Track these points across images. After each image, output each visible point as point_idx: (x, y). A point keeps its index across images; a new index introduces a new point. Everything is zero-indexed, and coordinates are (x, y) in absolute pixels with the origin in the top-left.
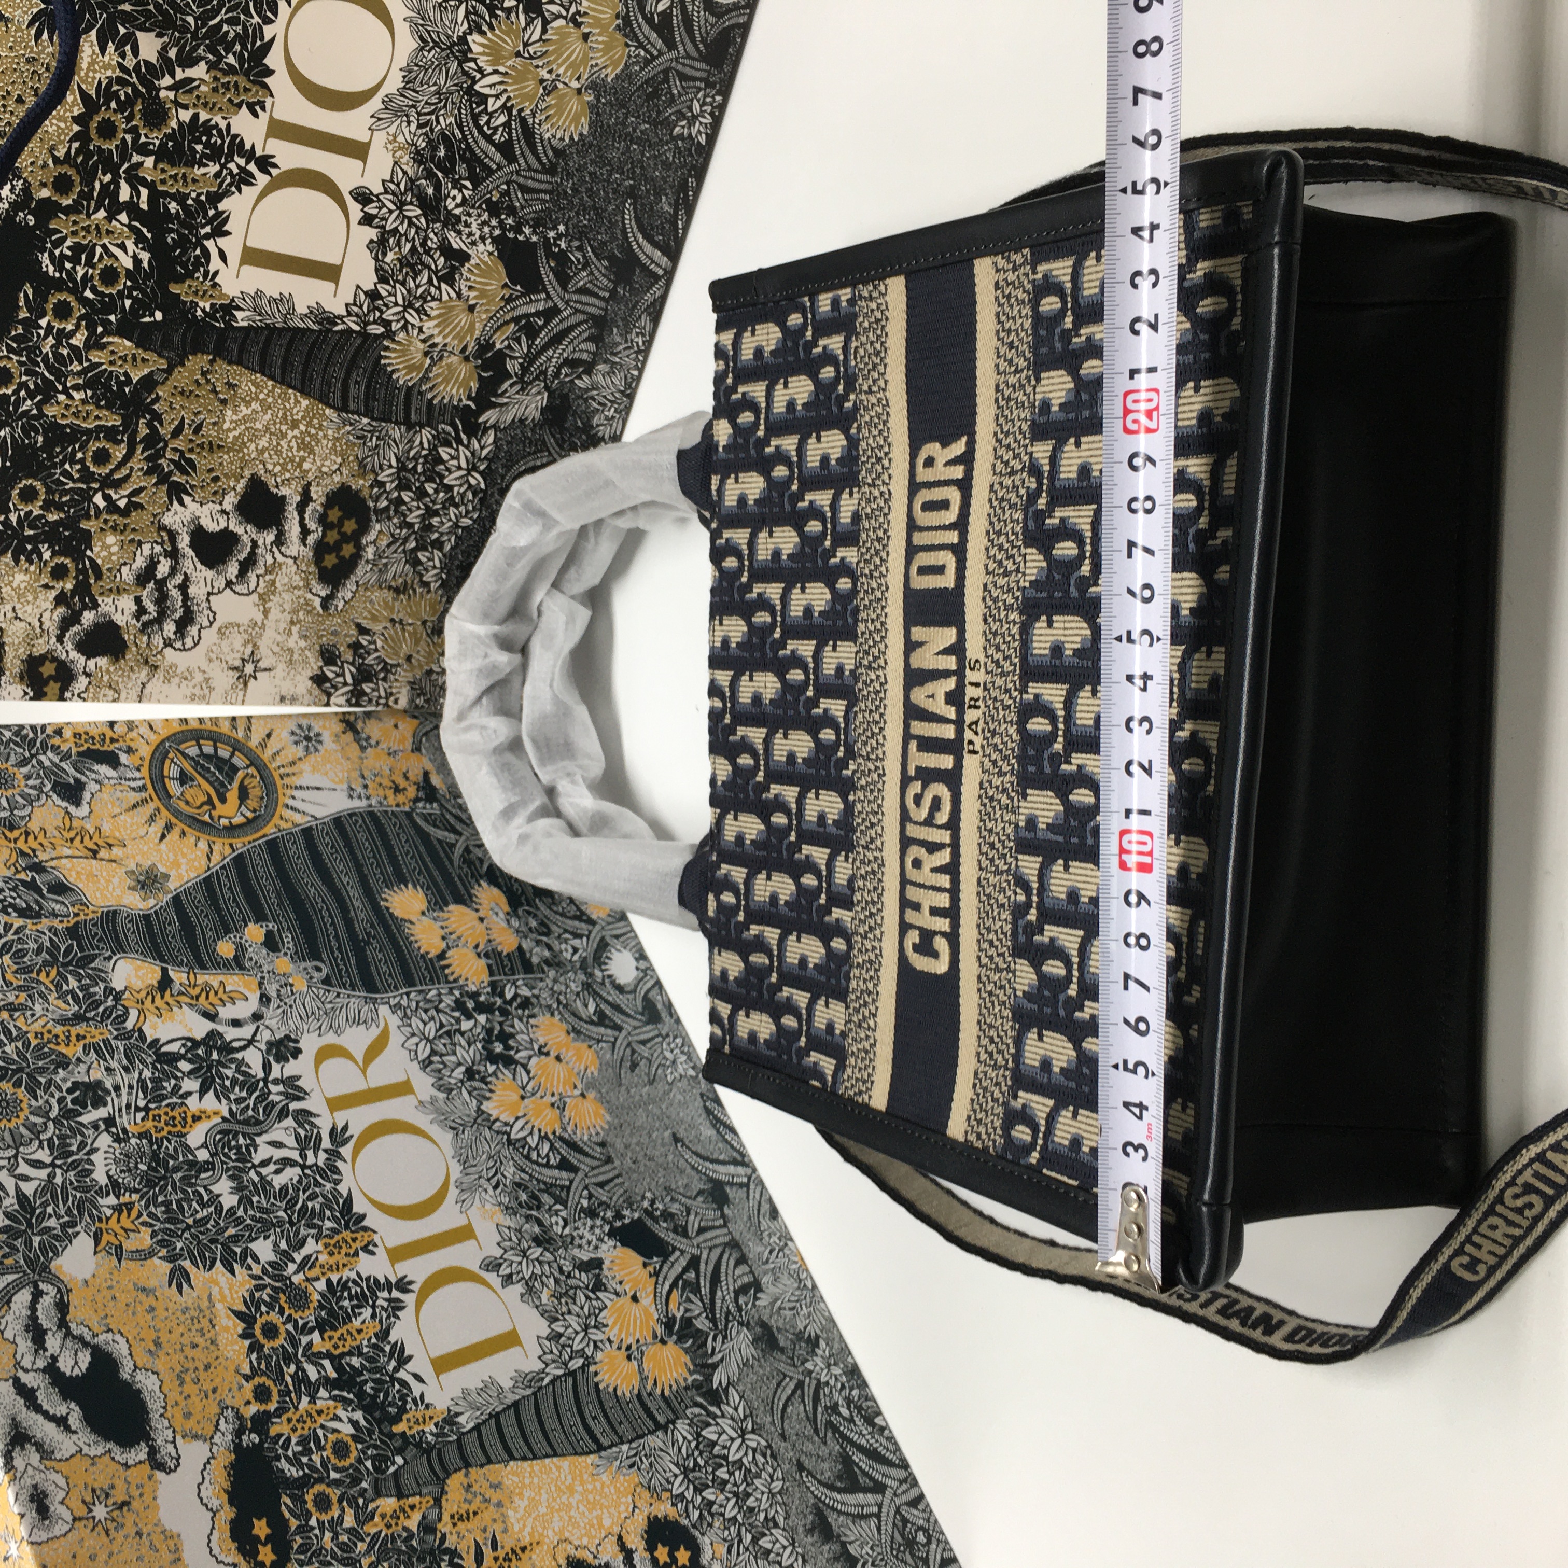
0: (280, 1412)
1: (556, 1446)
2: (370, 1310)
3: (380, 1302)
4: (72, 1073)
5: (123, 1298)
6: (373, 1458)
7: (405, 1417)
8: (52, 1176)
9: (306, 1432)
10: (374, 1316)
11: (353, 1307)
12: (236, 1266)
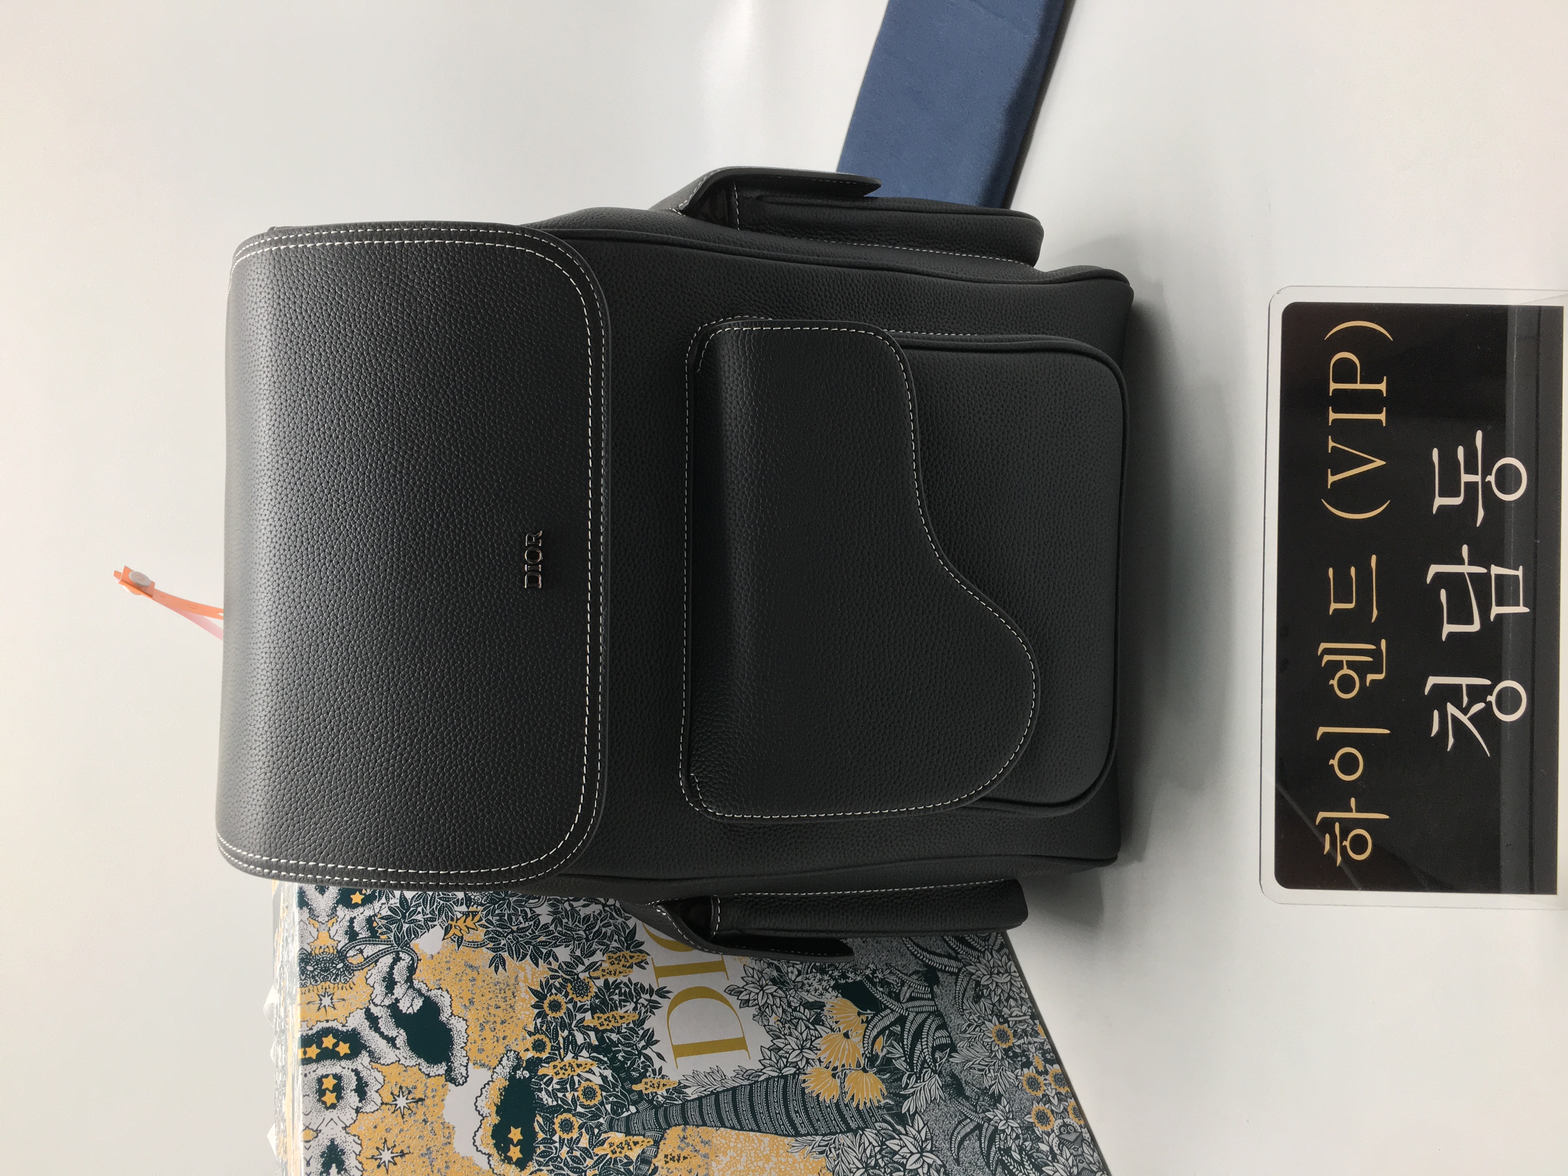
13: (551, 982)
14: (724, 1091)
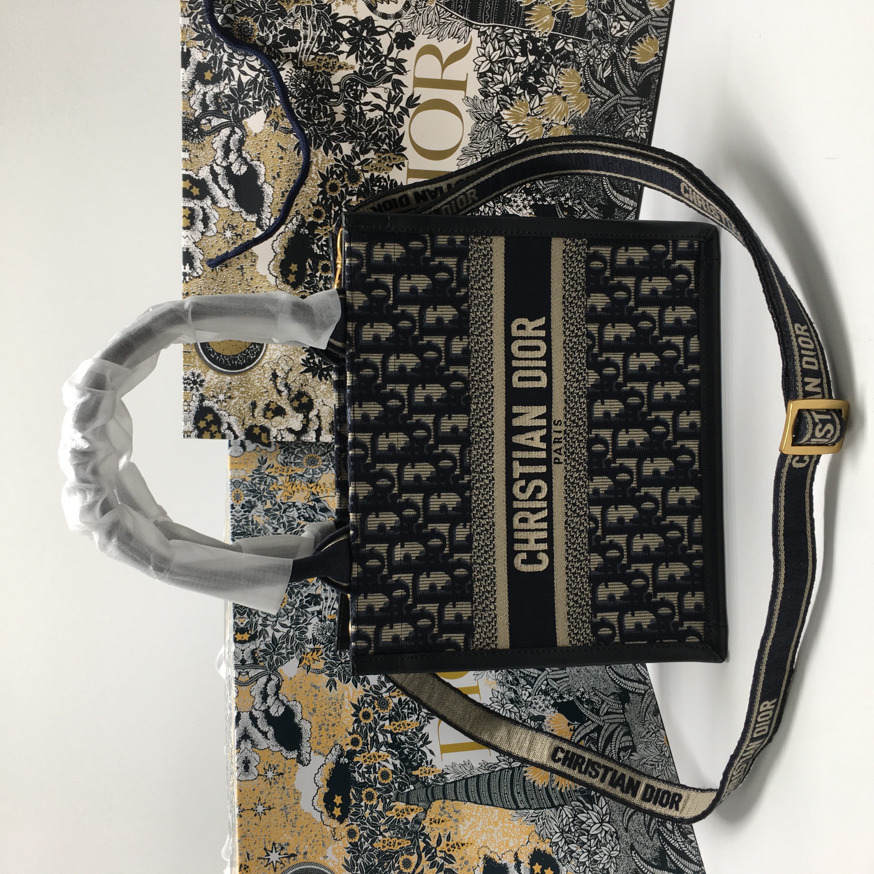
0: (361, 752)
1: (494, 801)
2: (416, 716)
3: (422, 714)
4: (309, 589)
5: (305, 688)
6: (400, 783)
7: (420, 768)
8: (289, 632)
9: (371, 764)
10: (417, 719)
11: (408, 713)
12: (359, 684)
13: (365, 699)
14: (471, 777)
